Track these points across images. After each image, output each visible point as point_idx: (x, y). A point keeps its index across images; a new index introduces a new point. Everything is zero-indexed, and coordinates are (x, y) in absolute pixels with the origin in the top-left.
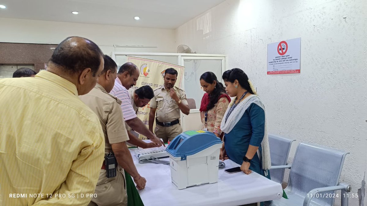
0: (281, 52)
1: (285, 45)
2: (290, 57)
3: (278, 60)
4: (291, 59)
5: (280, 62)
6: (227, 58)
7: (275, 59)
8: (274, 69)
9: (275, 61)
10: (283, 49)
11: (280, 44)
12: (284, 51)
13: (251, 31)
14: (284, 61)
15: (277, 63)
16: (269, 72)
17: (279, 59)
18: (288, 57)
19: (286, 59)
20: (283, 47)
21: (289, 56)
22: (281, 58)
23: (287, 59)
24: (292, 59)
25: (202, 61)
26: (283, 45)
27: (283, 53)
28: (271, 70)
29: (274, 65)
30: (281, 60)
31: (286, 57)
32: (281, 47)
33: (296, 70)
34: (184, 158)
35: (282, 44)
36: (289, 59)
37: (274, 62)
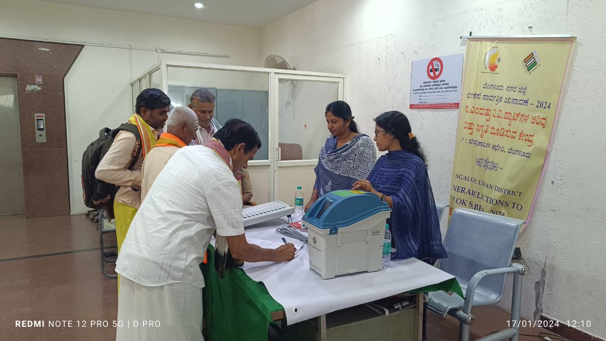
0: (432, 74)
1: (439, 64)
2: (446, 82)
3: (428, 88)
4: (447, 86)
5: (430, 91)
6: (347, 81)
7: (423, 85)
8: (420, 101)
9: (423, 88)
10: (436, 70)
11: (431, 63)
12: (437, 73)
13: (386, 39)
14: (437, 88)
15: (425, 91)
16: (413, 105)
17: (430, 86)
18: (444, 83)
19: (439, 87)
20: (435, 67)
21: (444, 81)
22: (432, 84)
23: (442, 86)
24: (449, 86)
25: (305, 82)
26: (436, 65)
27: (436, 77)
28: (416, 102)
29: (421, 95)
30: (432, 87)
31: (439, 83)
32: (433, 66)
33: (455, 104)
34: (334, 231)
35: (434, 62)
36: (444, 86)
37: (421, 90)
